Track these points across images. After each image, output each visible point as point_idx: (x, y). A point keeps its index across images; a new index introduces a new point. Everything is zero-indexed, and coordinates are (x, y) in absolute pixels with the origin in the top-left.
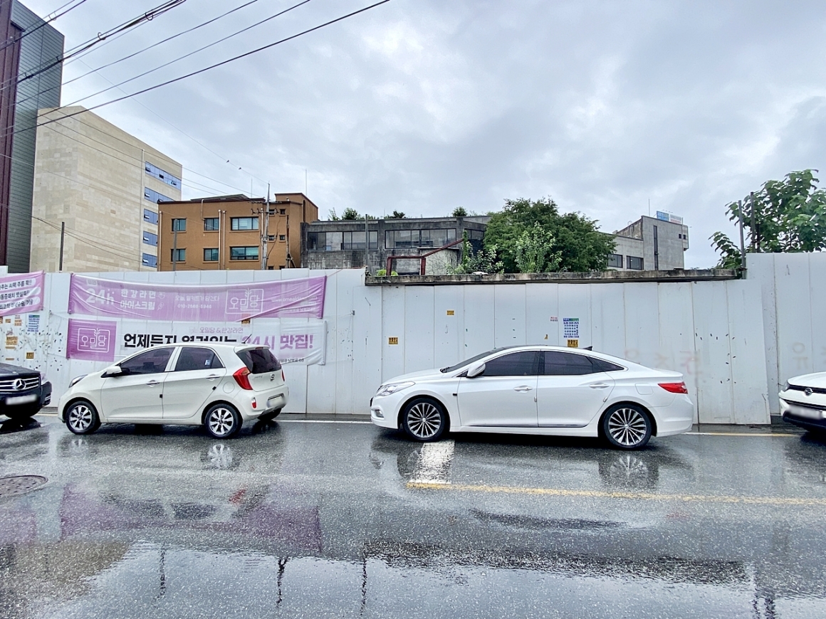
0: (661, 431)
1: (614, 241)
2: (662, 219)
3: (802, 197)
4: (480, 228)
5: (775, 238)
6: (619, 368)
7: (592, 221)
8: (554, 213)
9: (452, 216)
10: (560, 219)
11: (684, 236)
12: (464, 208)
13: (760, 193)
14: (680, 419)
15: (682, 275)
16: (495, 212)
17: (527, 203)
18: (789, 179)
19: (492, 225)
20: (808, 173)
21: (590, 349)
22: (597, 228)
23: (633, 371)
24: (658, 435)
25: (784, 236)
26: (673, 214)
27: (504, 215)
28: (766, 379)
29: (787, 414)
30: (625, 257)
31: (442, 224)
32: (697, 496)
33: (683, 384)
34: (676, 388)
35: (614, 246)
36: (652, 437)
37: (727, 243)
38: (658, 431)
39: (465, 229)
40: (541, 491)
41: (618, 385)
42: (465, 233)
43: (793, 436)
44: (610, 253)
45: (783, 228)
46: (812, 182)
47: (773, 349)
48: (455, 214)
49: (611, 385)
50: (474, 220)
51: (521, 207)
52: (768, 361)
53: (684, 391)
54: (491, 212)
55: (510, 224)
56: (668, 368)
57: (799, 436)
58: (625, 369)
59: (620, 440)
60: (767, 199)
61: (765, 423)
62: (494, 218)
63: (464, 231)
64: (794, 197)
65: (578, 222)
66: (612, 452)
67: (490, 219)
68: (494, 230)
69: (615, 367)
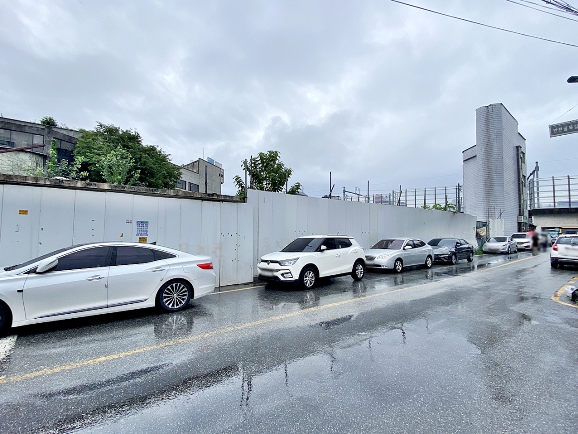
0: (197, 295)
1: (181, 171)
2: (210, 162)
3: (273, 164)
4: (71, 140)
5: (262, 183)
6: (173, 256)
7: (167, 154)
8: (139, 142)
9: (40, 123)
10: (143, 148)
11: (222, 175)
12: (54, 119)
13: (257, 158)
14: (208, 286)
15: (216, 197)
16: (87, 129)
17: (116, 130)
18: (269, 154)
19: (83, 140)
20: (276, 152)
21: (154, 243)
22: (169, 160)
23: (183, 257)
24: (195, 298)
25: (265, 183)
26: (217, 161)
27: (96, 134)
28: (252, 258)
29: (260, 276)
30: (187, 183)
31: (27, 128)
32: (212, 333)
33: (211, 264)
34: (207, 267)
35: (181, 174)
36: (191, 299)
37: (241, 183)
38: (195, 295)
39: (54, 138)
40: (102, 359)
41: (171, 268)
42: (54, 141)
43: (261, 287)
44: (178, 179)
45: (265, 179)
46: (278, 158)
47: (256, 242)
48: (43, 122)
49: (167, 268)
50: (65, 132)
51: (112, 131)
52: (254, 248)
53: (211, 268)
54: (83, 128)
55: (101, 143)
56: (205, 254)
57: (264, 286)
58: (177, 256)
59: (170, 306)
60: (260, 162)
61: (251, 281)
62: (85, 134)
63: (52, 139)
64: (270, 163)
65: (157, 153)
66: (164, 315)
67: (81, 135)
68: (85, 145)
69: (170, 256)
